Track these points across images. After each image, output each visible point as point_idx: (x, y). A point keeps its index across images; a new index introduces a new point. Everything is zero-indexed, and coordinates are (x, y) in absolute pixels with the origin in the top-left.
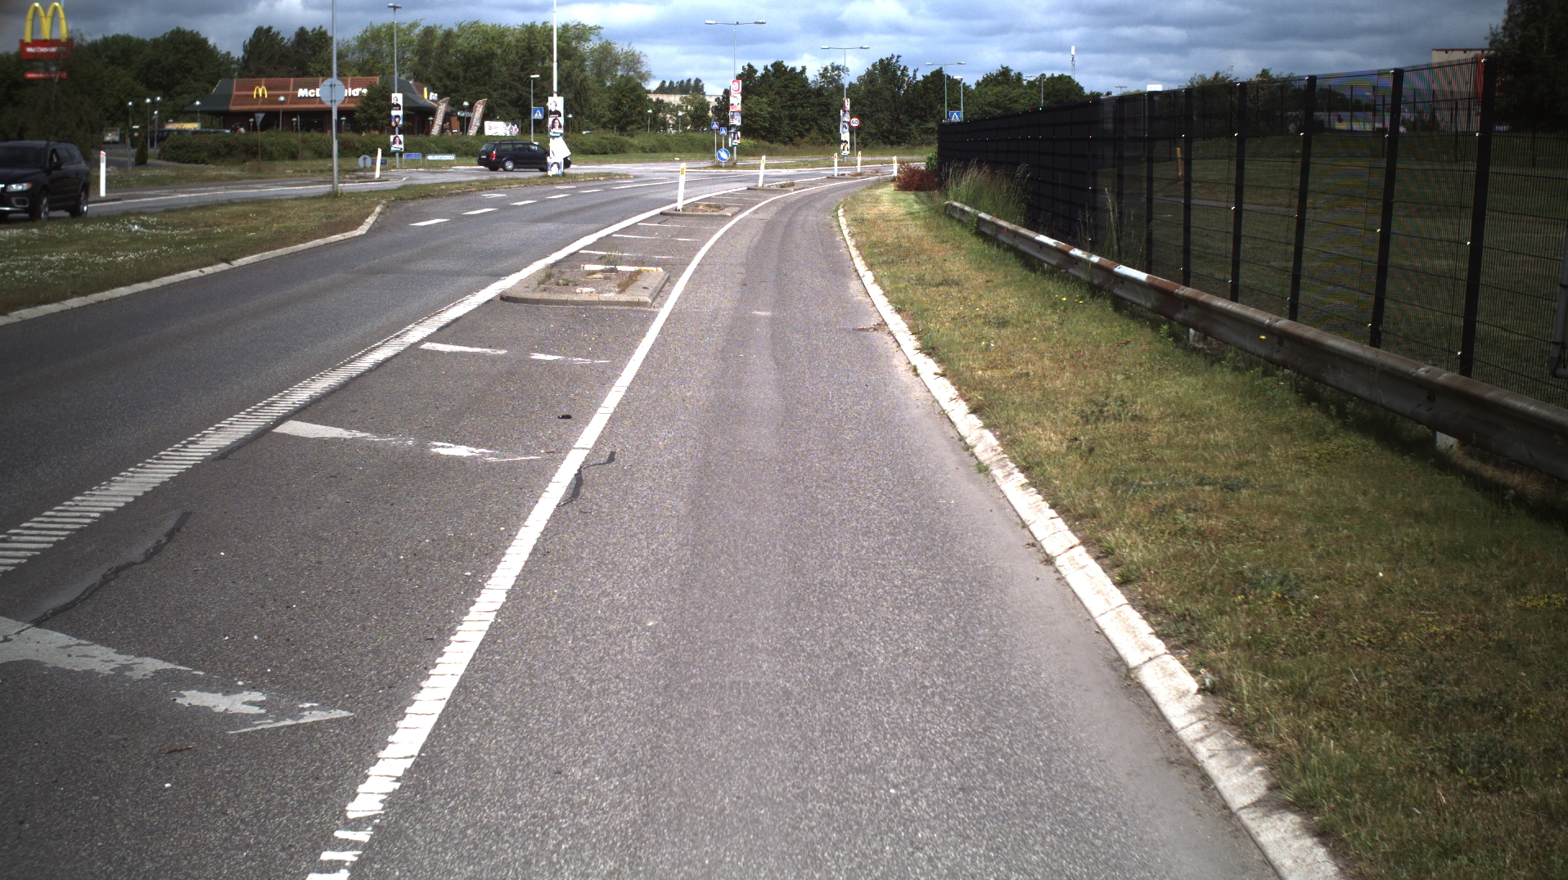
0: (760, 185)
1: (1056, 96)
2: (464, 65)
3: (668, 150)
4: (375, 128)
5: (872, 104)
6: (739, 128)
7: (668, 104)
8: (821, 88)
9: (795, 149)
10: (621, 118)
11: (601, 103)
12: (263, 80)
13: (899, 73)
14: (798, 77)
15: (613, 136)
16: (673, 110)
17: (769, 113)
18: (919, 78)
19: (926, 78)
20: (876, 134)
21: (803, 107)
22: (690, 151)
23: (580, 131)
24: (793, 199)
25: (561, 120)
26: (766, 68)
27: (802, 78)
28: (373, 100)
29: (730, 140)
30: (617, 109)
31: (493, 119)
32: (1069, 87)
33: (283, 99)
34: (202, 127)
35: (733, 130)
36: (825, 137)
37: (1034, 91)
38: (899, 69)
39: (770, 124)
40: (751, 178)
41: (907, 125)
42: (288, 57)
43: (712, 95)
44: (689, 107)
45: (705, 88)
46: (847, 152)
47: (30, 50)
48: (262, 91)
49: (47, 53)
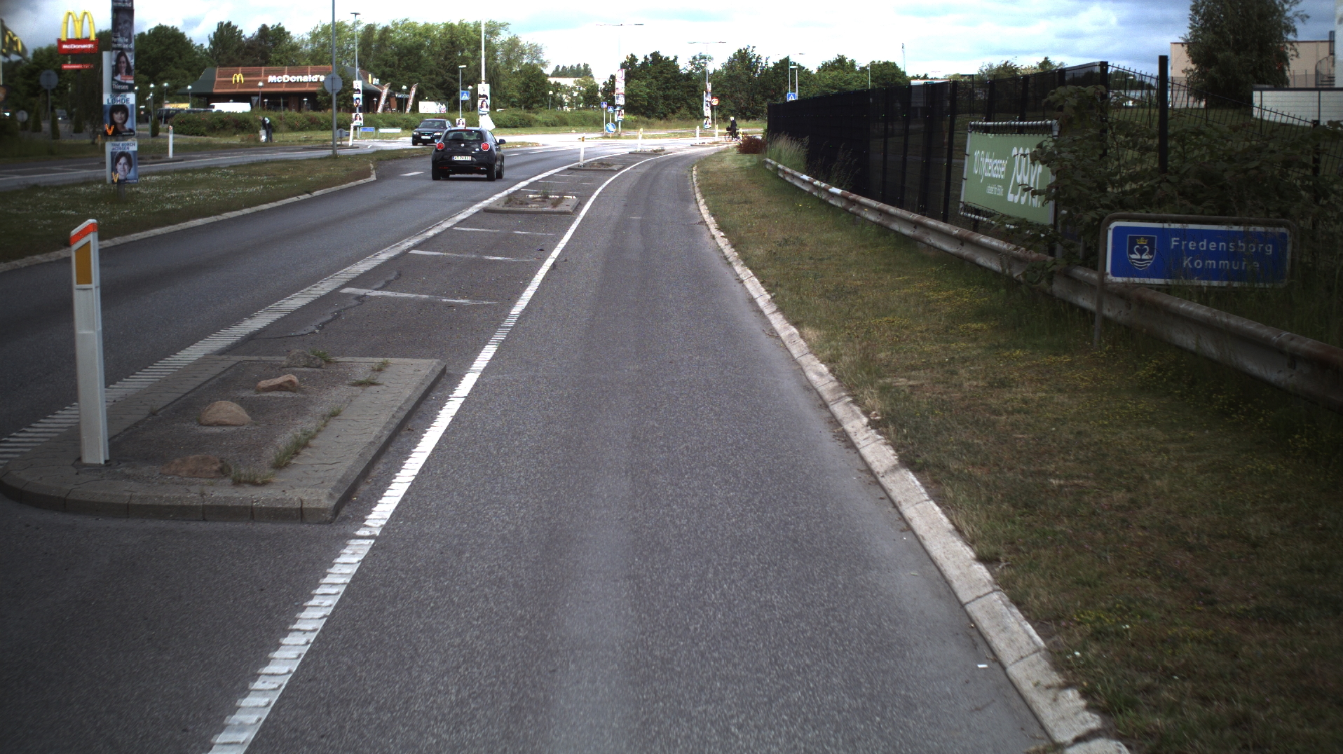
0: (639, 150)
1: (882, 80)
2: (399, 55)
3: (566, 124)
4: (339, 108)
5: (732, 86)
6: (624, 107)
7: (564, 87)
8: (690, 73)
9: (667, 123)
10: (528, 99)
11: (512, 86)
12: (240, 69)
13: (754, 60)
14: (671, 65)
15: (521, 113)
16: (569, 91)
17: (648, 93)
18: (771, 65)
19: (776, 64)
21: (675, 89)
22: (583, 125)
24: (665, 160)
25: (488, 101)
26: (646, 58)
27: (674, 65)
29: (616, 116)
30: (525, 91)
31: (423, 99)
32: (894, 71)
33: (261, 84)
34: (192, 106)
35: (618, 109)
36: (691, 113)
37: (865, 75)
38: (754, 57)
39: (649, 102)
40: (632, 146)
41: (761, 103)
42: (252, 48)
43: (600, 79)
44: (581, 88)
45: (593, 73)
46: (708, 126)
47: (65, 46)
48: (239, 77)
49: (80, 49)
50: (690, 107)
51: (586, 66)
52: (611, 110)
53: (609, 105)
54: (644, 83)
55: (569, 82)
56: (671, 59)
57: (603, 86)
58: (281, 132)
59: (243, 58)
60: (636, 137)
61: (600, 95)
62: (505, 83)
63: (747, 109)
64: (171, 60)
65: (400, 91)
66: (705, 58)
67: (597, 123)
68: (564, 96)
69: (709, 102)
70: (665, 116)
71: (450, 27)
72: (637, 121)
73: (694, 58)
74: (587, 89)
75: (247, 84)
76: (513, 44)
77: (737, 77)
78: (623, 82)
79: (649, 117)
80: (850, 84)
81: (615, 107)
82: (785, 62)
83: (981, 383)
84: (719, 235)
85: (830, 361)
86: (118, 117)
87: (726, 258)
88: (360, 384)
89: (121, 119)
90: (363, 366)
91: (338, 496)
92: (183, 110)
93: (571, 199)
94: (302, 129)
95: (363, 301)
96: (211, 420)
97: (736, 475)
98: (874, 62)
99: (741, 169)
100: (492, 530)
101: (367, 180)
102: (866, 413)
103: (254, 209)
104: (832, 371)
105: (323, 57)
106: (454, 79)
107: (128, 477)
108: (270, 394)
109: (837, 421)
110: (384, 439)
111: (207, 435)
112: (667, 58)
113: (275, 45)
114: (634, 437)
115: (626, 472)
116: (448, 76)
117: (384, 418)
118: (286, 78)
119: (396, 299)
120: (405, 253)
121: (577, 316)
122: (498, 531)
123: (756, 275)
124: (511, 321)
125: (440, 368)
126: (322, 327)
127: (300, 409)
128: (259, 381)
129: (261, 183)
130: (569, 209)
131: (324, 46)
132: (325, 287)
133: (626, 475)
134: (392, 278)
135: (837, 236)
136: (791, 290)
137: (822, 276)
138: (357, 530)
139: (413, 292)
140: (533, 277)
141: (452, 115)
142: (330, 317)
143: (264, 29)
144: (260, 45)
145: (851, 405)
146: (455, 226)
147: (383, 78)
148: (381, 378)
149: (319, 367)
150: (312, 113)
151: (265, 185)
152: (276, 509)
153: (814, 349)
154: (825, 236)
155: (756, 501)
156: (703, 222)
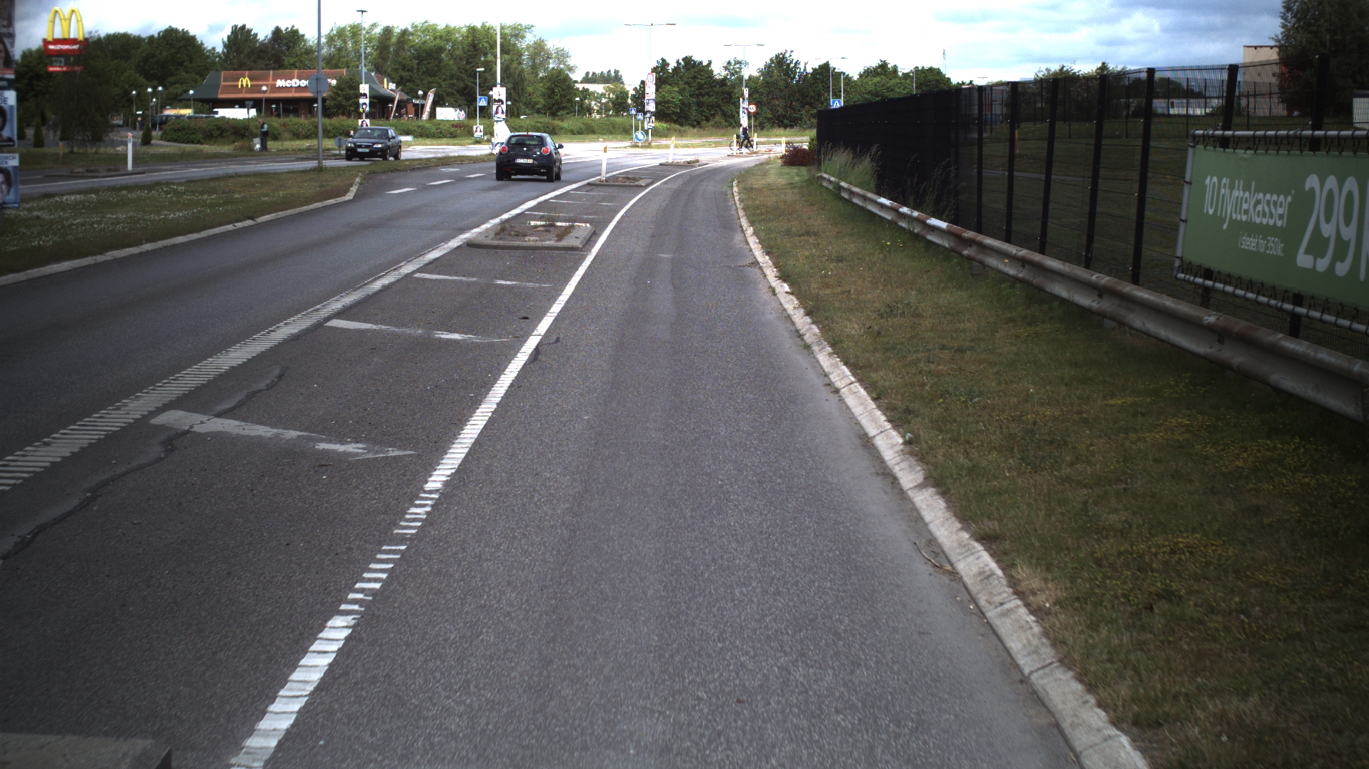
0: (669, 161)
1: (927, 85)
2: (418, 59)
3: (593, 132)
4: (343, 114)
5: (769, 93)
6: (654, 114)
7: (593, 93)
8: (725, 79)
9: (702, 132)
10: (553, 105)
11: (536, 92)
12: (247, 73)
13: (792, 65)
14: (704, 70)
15: (547, 120)
16: (598, 98)
17: (680, 100)
18: (809, 70)
19: (814, 70)
20: (771, 119)
21: (709, 95)
22: (612, 133)
23: (518, 116)
24: (698, 173)
25: (504, 106)
26: (678, 62)
27: (708, 70)
28: (342, 90)
29: (646, 123)
30: (550, 97)
31: (443, 105)
32: (938, 78)
33: (265, 89)
35: (648, 115)
36: (726, 121)
37: (908, 81)
38: (791, 62)
39: (681, 109)
40: (663, 156)
41: (799, 111)
42: (265, 52)
43: (630, 85)
44: (611, 95)
45: (625, 79)
47: (52, 47)
48: (245, 82)
49: (67, 50)
50: (724, 115)
51: (617, 72)
52: (640, 116)
53: (638, 111)
54: (677, 90)
55: (598, 88)
56: (705, 63)
57: (634, 93)
58: (279, 140)
60: (667, 147)
61: (629, 101)
62: (530, 89)
63: (784, 116)
64: (181, 64)
65: (418, 97)
66: (740, 63)
67: (626, 131)
68: (593, 103)
69: (746, 109)
70: (699, 123)
72: (668, 129)
73: (729, 63)
74: (618, 96)
75: (253, 89)
76: (539, 47)
77: (774, 84)
78: (654, 88)
79: (681, 125)
80: (891, 90)
81: (645, 113)
82: (825, 68)
92: (184, 115)
98: (917, 67)
105: (339, 60)
106: (472, 83)
112: (701, 63)
113: (288, 48)
116: (468, 81)
118: (295, 83)
131: (340, 50)
141: (471, 122)
143: (277, 31)
144: (273, 48)
147: (401, 83)
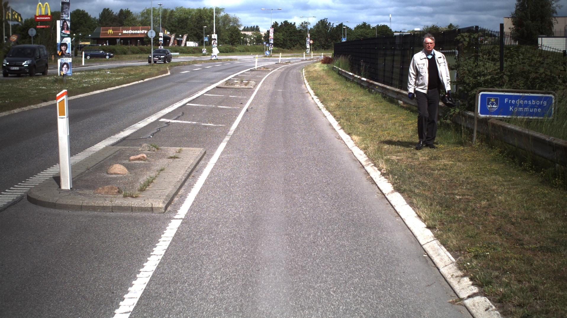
0: (280, 62)
1: (382, 33)
2: (178, 22)
3: (249, 51)
5: (319, 35)
6: (272, 44)
7: (247, 35)
8: (301, 30)
9: (291, 51)
10: (232, 40)
11: (225, 35)
12: (111, 28)
14: (292, 26)
15: (230, 46)
16: (250, 37)
17: (283, 38)
18: (335, 26)
19: (337, 26)
20: (319, 46)
21: (294, 36)
22: (256, 52)
25: (216, 42)
26: (281, 23)
29: (270, 48)
30: (231, 37)
31: (189, 41)
32: (387, 29)
33: (120, 34)
34: (91, 43)
36: (301, 47)
37: (375, 31)
38: (327, 23)
39: (283, 42)
40: (276, 60)
41: (331, 42)
42: (116, 19)
43: (263, 32)
44: (255, 36)
45: (260, 29)
46: (308, 52)
47: (38, 18)
48: (110, 31)
49: (44, 19)
50: (301, 44)
51: (257, 26)
52: (267, 45)
53: (267, 43)
54: (281, 34)
55: (249, 33)
56: (293, 23)
57: (264, 35)
58: (129, 54)
59: (112, 23)
60: (278, 57)
61: (263, 38)
62: (222, 34)
63: (325, 45)
64: (82, 24)
65: (179, 37)
66: (306, 23)
67: (261, 51)
68: (247, 39)
69: (309, 41)
70: (290, 48)
71: (199, 10)
72: (278, 50)
73: (302, 23)
74: (258, 37)
75: (114, 34)
76: (226, 17)
77: (321, 31)
78: (273, 34)
79: (283, 48)
80: (368, 34)
81: (269, 44)
82: (341, 25)
83: (427, 158)
84: (315, 97)
85: (365, 149)
86: (63, 48)
87: (318, 107)
88: (171, 158)
89: (64, 49)
90: (172, 151)
91: (166, 202)
92: (87, 45)
93: (253, 82)
94: (137, 53)
95: (169, 125)
96: (112, 172)
97: (327, 194)
98: (378, 25)
99: (323, 70)
100: (230, 216)
101: (167, 74)
102: (380, 170)
103: (120, 86)
104: (365, 153)
105: (146, 23)
106: (201, 32)
107: (80, 194)
108: (135, 162)
109: (368, 173)
110: (183, 180)
111: (111, 178)
113: (125, 18)
114: (285, 180)
115: (283, 193)
116: (199, 31)
117: (183, 172)
118: (130, 32)
119: (182, 123)
120: (184, 105)
121: (258, 131)
122: (232, 216)
123: (332, 114)
124: (231, 132)
125: (203, 152)
126: (153, 135)
127: (148, 167)
128: (130, 157)
129: (122, 75)
130: (252, 87)
132: (152, 119)
133: (283, 194)
134: (180, 115)
135: (365, 98)
136: (347, 120)
137: (360, 115)
138: (175, 216)
139: (189, 121)
140: (238, 115)
141: (201, 47)
142: (156, 131)
143: (121, 11)
144: (120, 18)
145: (373, 167)
146: (204, 93)
147: (172, 32)
148: (180, 155)
149: (154, 151)
150: (141, 46)
151: (124, 76)
152: (142, 208)
153: (357, 144)
154: (360, 98)
155: (336, 205)
156: (308, 92)
